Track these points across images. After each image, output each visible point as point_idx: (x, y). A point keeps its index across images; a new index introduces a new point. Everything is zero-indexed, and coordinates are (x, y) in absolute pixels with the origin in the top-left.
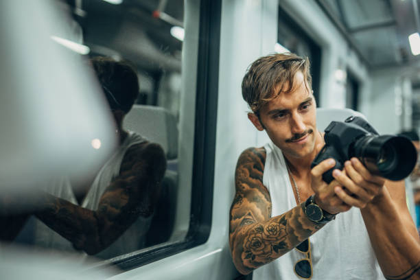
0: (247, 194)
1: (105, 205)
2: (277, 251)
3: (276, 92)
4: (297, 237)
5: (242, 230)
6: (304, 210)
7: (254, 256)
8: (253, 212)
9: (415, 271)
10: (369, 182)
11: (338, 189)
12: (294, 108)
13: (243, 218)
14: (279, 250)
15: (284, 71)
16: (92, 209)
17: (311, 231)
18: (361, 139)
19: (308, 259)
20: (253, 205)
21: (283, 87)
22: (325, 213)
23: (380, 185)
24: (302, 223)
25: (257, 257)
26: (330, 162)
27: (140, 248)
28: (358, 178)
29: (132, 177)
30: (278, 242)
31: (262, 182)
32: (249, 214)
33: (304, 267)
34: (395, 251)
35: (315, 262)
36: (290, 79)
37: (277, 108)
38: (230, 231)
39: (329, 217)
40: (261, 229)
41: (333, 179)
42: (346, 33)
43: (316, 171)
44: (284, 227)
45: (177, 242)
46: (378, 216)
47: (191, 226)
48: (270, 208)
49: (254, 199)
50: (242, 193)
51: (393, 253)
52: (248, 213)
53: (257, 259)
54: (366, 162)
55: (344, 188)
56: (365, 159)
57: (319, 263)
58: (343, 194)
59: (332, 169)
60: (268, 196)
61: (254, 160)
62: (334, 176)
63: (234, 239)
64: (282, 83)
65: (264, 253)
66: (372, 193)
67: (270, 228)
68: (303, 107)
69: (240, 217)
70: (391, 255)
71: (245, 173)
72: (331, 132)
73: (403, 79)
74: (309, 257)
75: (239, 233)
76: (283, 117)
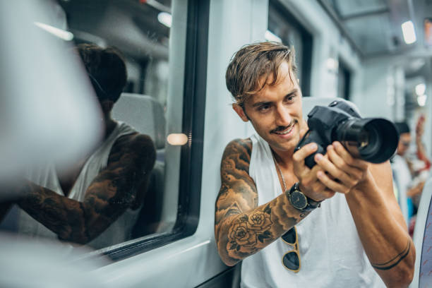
0: (232, 185)
1: (92, 196)
2: (262, 241)
3: (260, 86)
4: (282, 226)
5: (227, 221)
6: (288, 197)
7: (239, 246)
8: (239, 203)
9: (402, 258)
10: (351, 166)
11: (320, 174)
12: (279, 100)
13: (228, 209)
14: (264, 240)
15: (268, 62)
16: (79, 200)
17: (296, 220)
18: (344, 123)
19: (295, 251)
20: (239, 196)
21: (267, 79)
22: (309, 200)
23: (363, 170)
24: (287, 211)
25: (242, 247)
26: (312, 147)
27: (127, 239)
28: (340, 162)
29: (120, 169)
30: (263, 231)
31: (248, 173)
32: (235, 205)
33: (293, 259)
34: (381, 238)
35: (303, 253)
36: (275, 71)
37: (261, 101)
38: (216, 223)
39: (313, 204)
40: (246, 219)
41: (315, 164)
42: (339, 20)
43: (299, 156)
44: (269, 216)
45: (165, 233)
46: (363, 202)
47: (178, 218)
48: (256, 199)
49: (240, 190)
50: (228, 184)
51: (379, 240)
52: (233, 203)
53: (242, 250)
54: (348, 146)
55: (327, 173)
56: (347, 143)
57: (307, 255)
58: (325, 179)
59: (314, 154)
60: (254, 188)
61: (240, 150)
62: (316, 160)
63: (219, 230)
64: (266, 75)
65: (249, 243)
66: (355, 178)
67: (254, 217)
68: (288, 98)
69: (225, 209)
70: (377, 242)
71: (231, 165)
72: (314, 116)
73: (395, 68)
74: (297, 249)
75: (224, 223)
76: (268, 109)
